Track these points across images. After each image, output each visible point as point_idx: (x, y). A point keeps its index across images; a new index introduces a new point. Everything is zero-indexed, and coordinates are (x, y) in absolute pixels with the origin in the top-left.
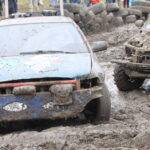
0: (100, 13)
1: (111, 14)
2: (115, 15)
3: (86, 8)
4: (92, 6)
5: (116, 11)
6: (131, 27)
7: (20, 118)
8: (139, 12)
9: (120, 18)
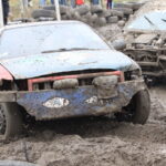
0: (85, 14)
1: (95, 15)
2: (99, 16)
3: (72, 10)
4: (78, 7)
5: (99, 12)
6: (114, 27)
7: (62, 115)
8: (121, 13)
9: (103, 19)
